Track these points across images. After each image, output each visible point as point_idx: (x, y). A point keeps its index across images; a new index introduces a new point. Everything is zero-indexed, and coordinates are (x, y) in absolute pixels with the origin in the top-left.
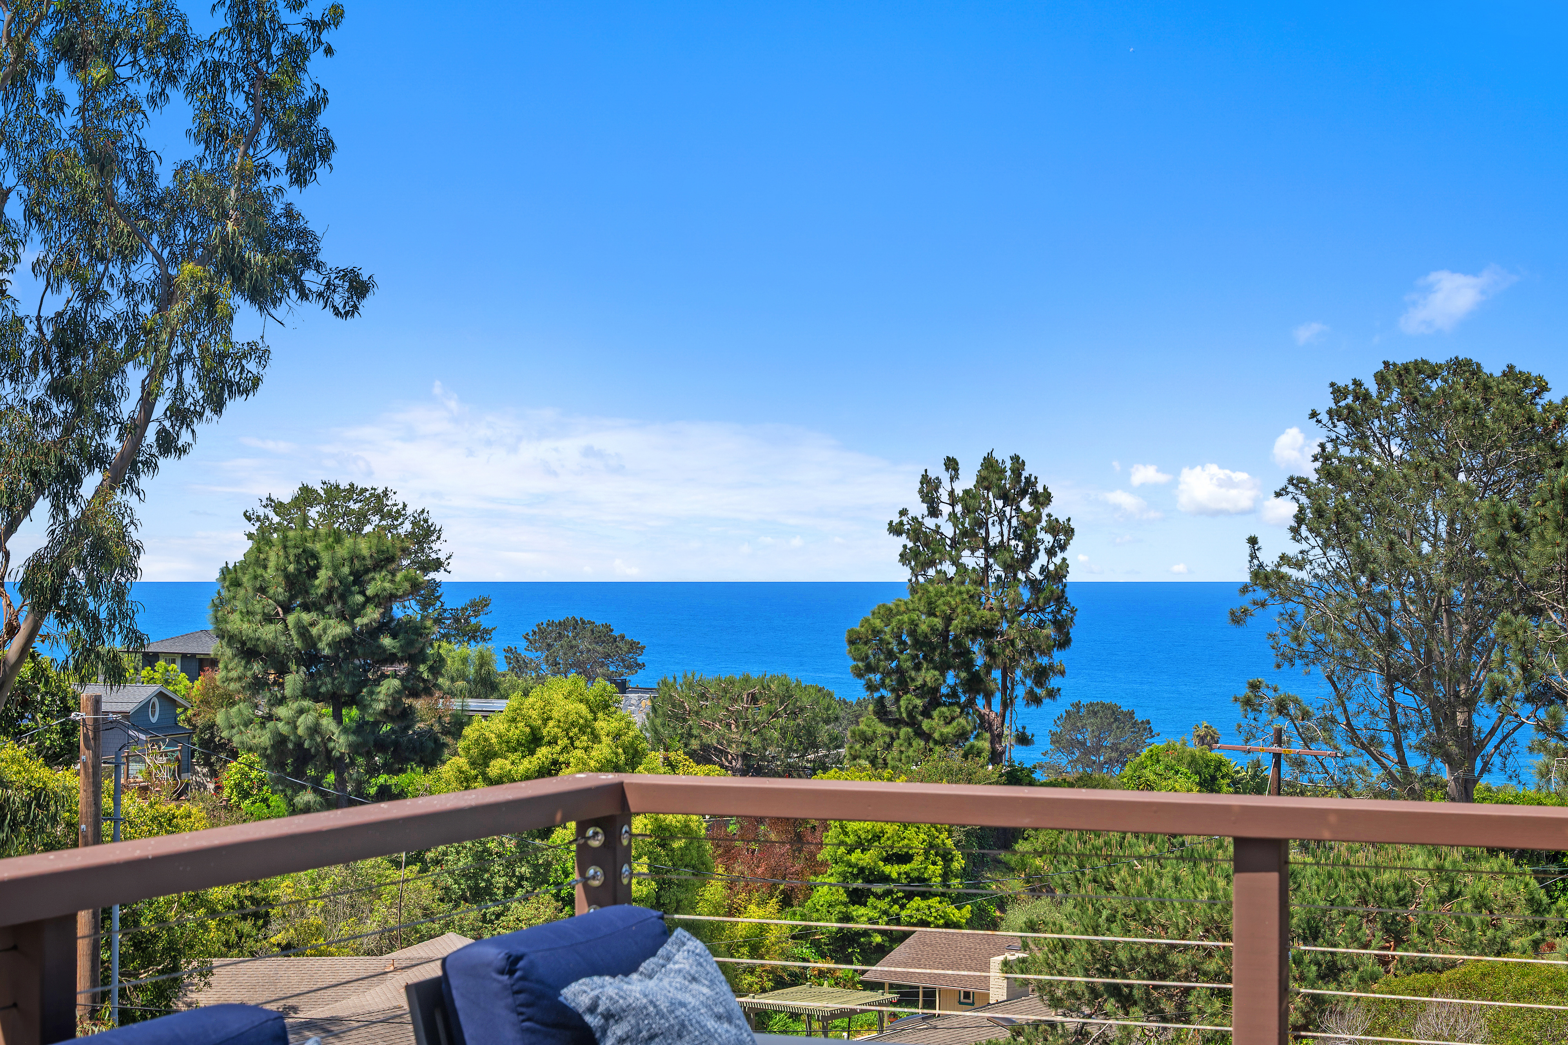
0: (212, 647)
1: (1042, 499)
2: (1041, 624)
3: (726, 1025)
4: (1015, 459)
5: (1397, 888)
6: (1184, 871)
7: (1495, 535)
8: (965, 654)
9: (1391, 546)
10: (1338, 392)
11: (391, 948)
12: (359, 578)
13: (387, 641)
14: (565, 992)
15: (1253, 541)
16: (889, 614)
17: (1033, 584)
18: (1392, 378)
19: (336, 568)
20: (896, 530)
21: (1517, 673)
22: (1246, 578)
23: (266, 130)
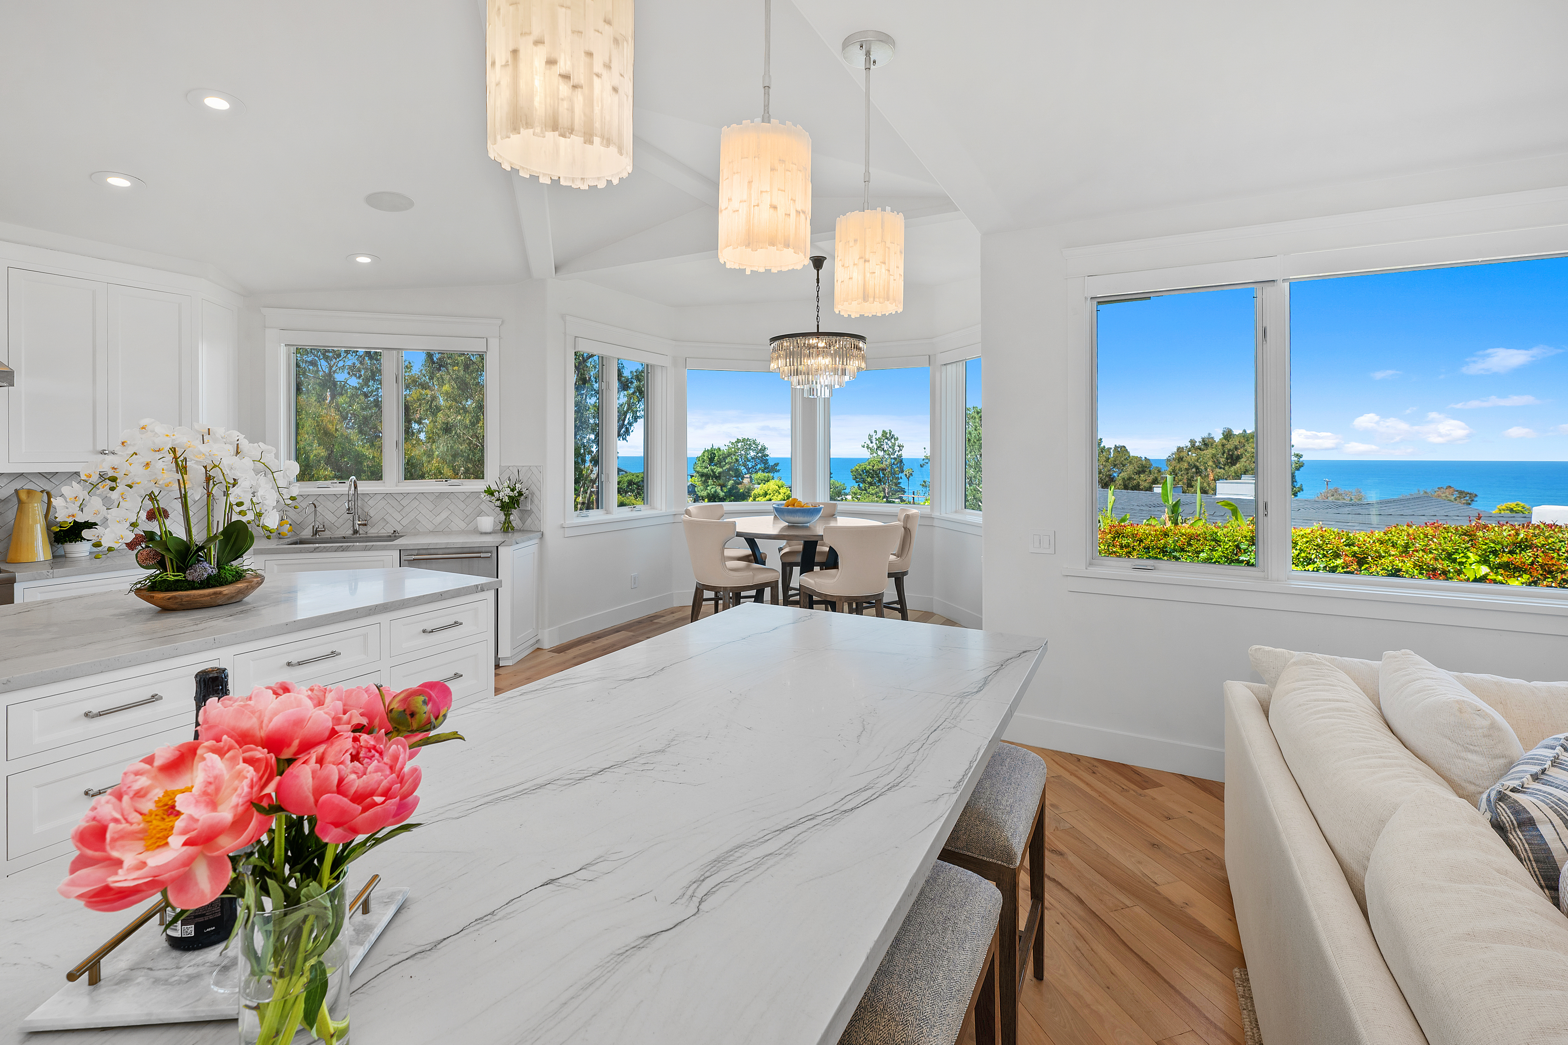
1: (896, 439)
2: (896, 468)
4: (890, 430)
8: (878, 474)
16: (861, 466)
17: (894, 459)
20: (865, 447)
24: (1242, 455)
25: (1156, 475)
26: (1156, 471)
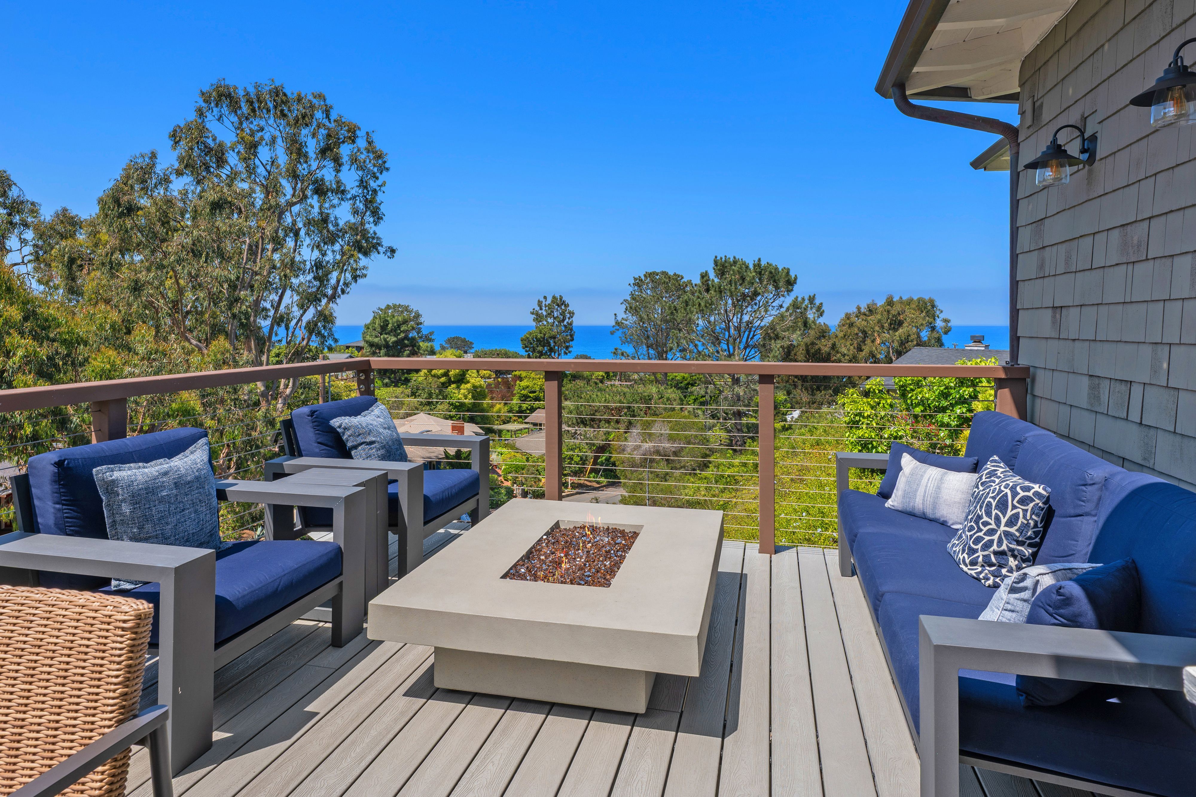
0: (362, 344)
1: (567, 306)
2: (567, 335)
3: (387, 431)
4: (560, 296)
5: (649, 396)
6: (599, 394)
7: (670, 312)
8: (549, 343)
9: (648, 315)
10: (635, 279)
11: (407, 417)
12: (399, 326)
13: (406, 342)
14: (331, 422)
15: (615, 315)
16: (530, 334)
17: (565, 326)
18: (648, 275)
19: (393, 324)
20: (532, 313)
21: (676, 345)
22: (614, 324)
23: (368, 213)
24: (903, 320)
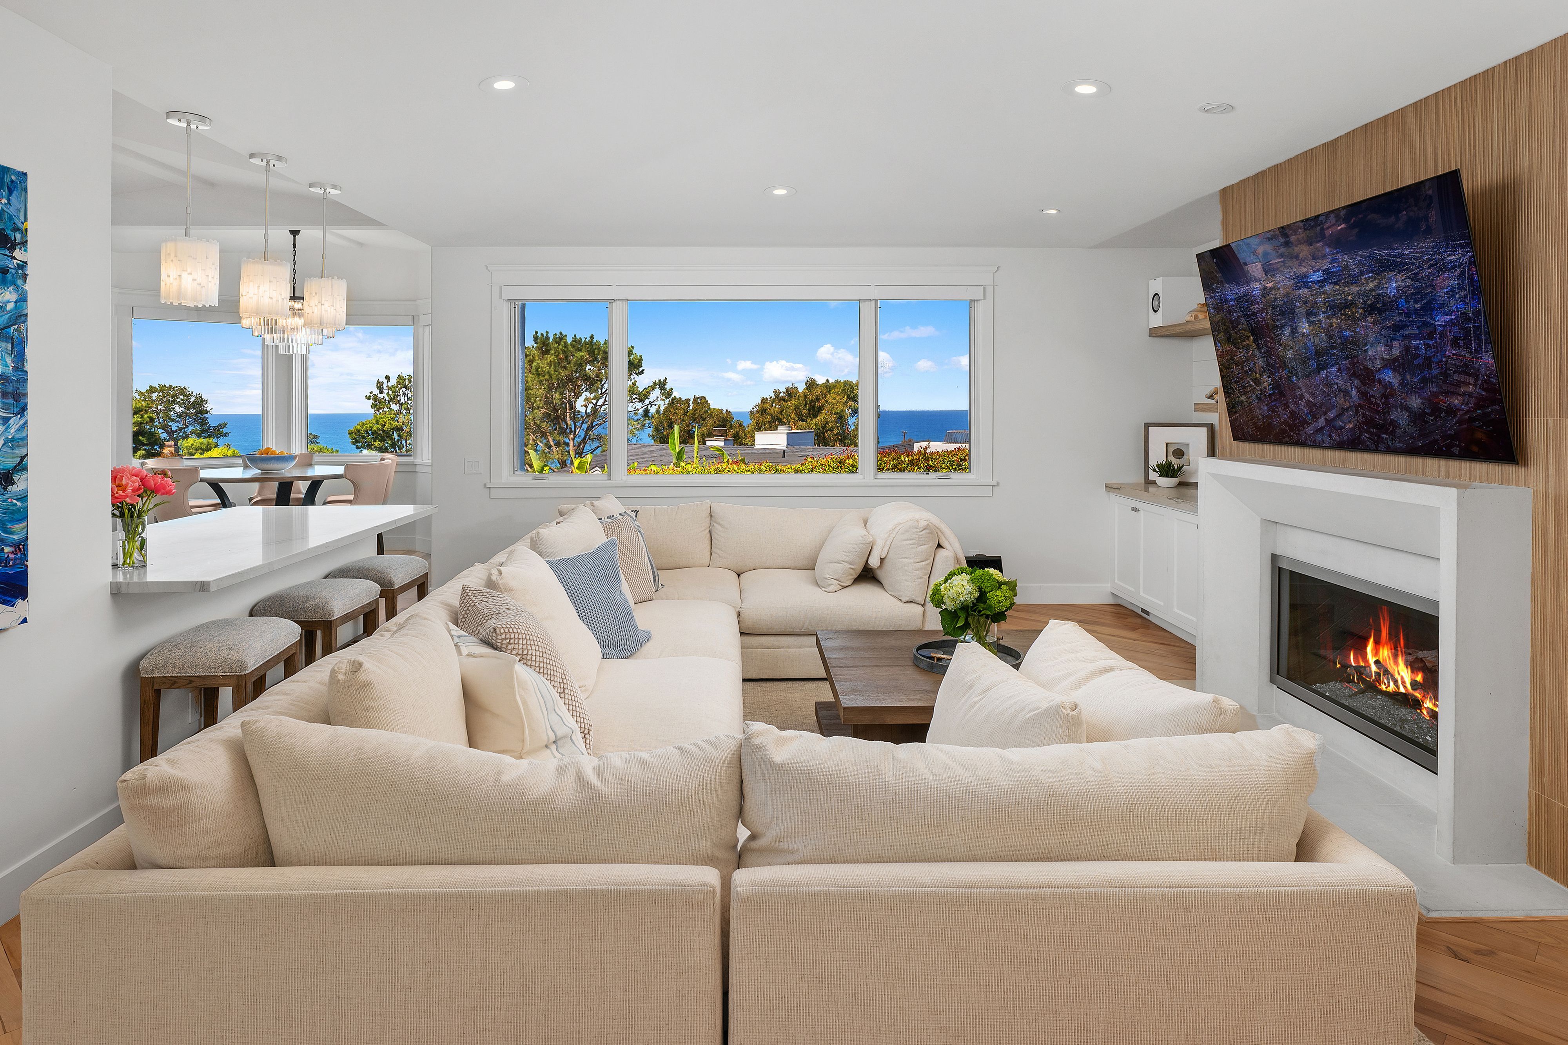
16: (365, 425)
24: (823, 406)
25: (737, 430)
26: (737, 425)
